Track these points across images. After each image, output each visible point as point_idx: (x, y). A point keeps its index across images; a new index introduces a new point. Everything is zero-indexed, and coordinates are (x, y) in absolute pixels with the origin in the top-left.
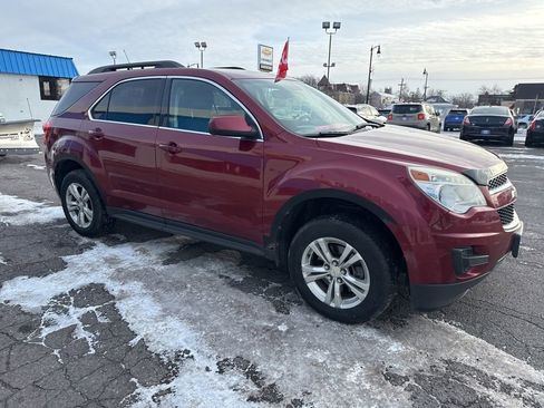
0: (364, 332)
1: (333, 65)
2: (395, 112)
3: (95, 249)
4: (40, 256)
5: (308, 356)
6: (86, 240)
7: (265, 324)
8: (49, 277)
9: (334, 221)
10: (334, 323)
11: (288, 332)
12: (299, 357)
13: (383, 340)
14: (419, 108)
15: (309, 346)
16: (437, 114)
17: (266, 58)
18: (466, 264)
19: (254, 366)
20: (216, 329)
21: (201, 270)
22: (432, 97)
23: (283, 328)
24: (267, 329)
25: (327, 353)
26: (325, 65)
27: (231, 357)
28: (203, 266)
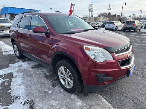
0: (73, 96)
1: (111, 9)
2: (126, 23)
3: (19, 62)
4: (5, 63)
5: (51, 103)
6: (18, 60)
7: (46, 90)
8: (3, 70)
9: (64, 61)
10: (66, 92)
11: (51, 94)
12: (48, 102)
13: (77, 100)
14: (134, 22)
15: (54, 99)
16: (140, 24)
17: (91, 8)
18: (102, 79)
19: (34, 104)
20: (31, 90)
21: (40, 71)
22: (144, 18)
23: (50, 92)
24: (45, 92)
25: (57, 102)
26: (108, 9)
27: (30, 100)
28: (41, 70)
